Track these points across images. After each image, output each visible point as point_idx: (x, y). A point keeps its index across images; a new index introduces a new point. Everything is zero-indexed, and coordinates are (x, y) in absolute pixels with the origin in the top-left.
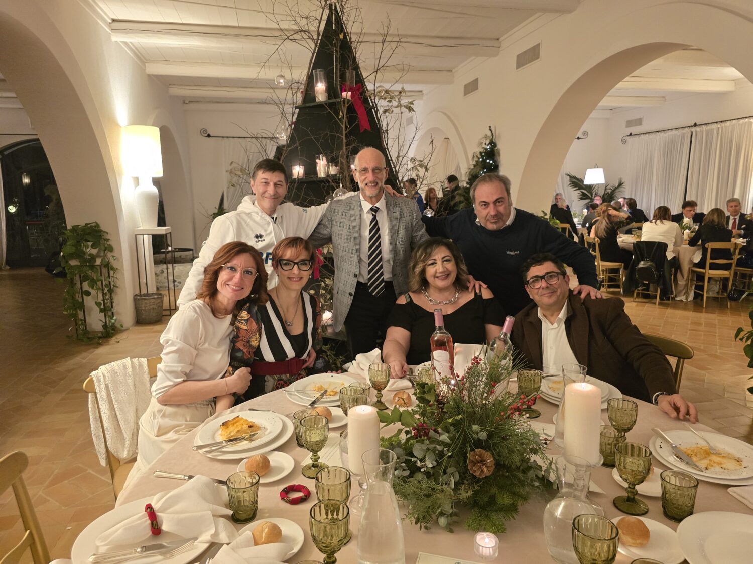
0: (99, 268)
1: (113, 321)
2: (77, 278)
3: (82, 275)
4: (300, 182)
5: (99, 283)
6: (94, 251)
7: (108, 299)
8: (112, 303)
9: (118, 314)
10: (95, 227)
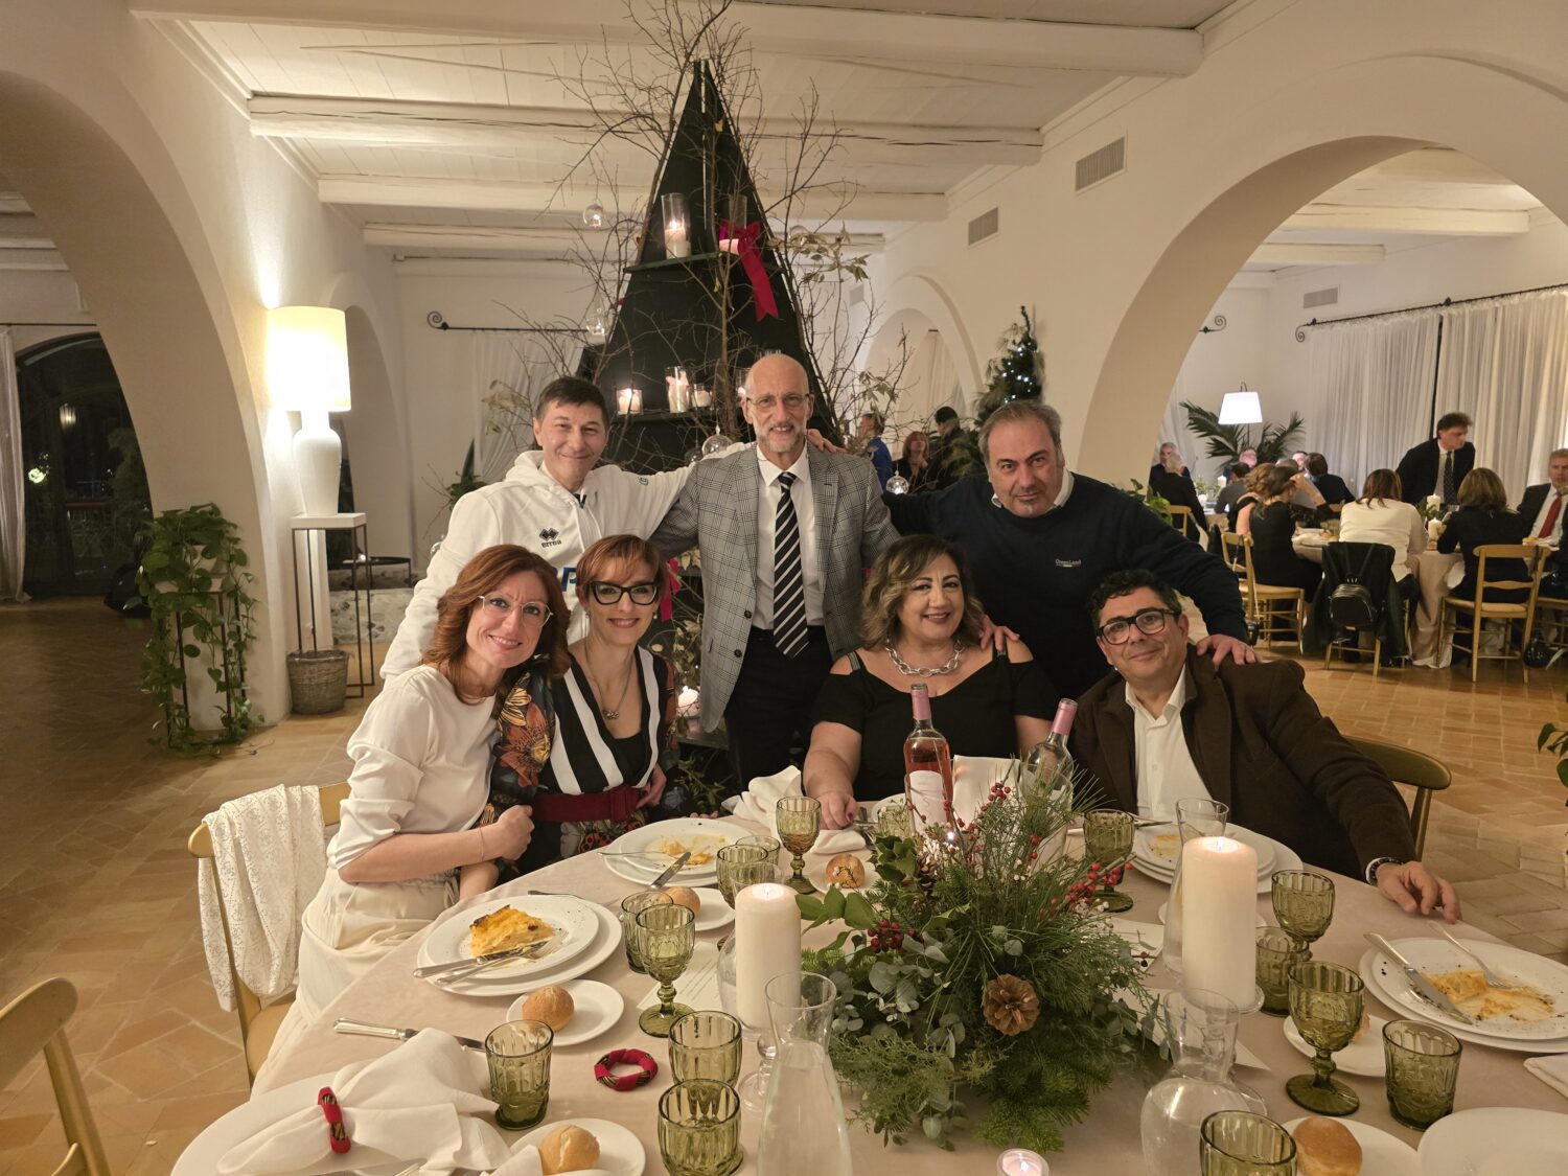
0: (216, 597)
1: (244, 709)
2: (172, 620)
3: (182, 613)
4: (634, 422)
5: (217, 630)
6: (208, 564)
7: (234, 663)
8: (242, 671)
9: (255, 693)
10: (211, 513)
